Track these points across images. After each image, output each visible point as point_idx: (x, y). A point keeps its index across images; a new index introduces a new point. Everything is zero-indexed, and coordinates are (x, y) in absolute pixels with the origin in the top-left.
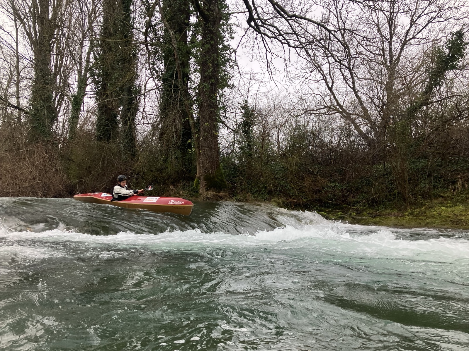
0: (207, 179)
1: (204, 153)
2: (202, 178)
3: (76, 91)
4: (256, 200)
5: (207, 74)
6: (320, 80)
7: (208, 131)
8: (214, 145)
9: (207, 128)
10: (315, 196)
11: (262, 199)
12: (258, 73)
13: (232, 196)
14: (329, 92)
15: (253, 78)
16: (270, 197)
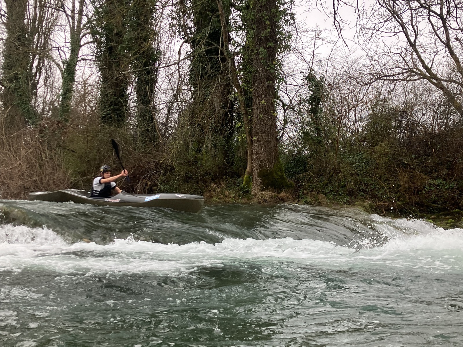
0: (260, 175)
1: (259, 141)
2: (255, 174)
3: (68, 55)
4: (333, 203)
5: (263, 36)
6: (397, 33)
7: (264, 111)
8: (271, 130)
9: (262, 107)
10: (413, 197)
11: (341, 201)
12: (324, 30)
13: (297, 198)
14: (410, 49)
15: (318, 37)
16: (351, 199)
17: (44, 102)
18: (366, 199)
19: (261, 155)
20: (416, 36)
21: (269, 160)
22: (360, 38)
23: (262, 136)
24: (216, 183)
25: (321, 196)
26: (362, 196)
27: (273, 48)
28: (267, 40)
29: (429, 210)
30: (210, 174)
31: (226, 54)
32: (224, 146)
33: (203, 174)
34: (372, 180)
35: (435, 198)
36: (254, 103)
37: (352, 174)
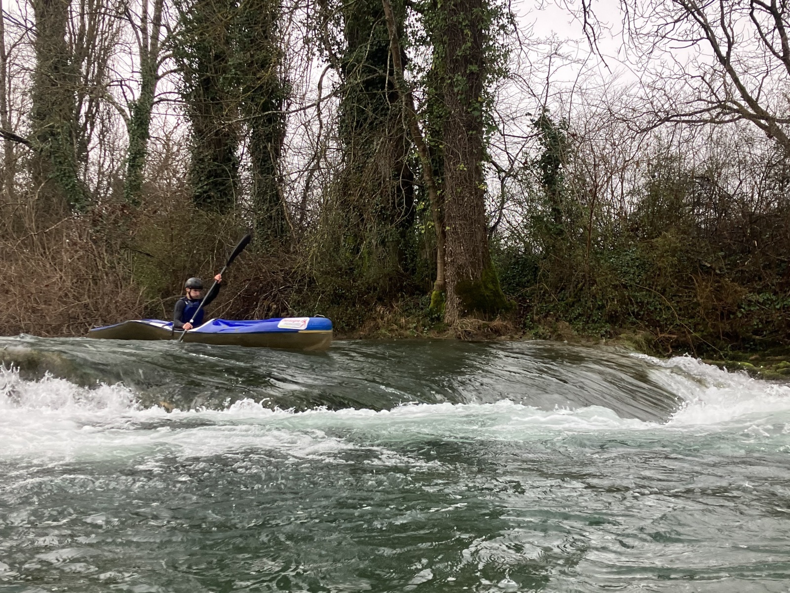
0: (461, 290)
1: (456, 233)
2: (450, 290)
3: (138, 94)
4: (583, 337)
5: (460, 54)
6: (697, 40)
7: (464, 182)
8: (477, 214)
9: (460, 174)
10: (721, 325)
11: (596, 333)
12: (567, 41)
13: (522, 328)
14: (721, 67)
15: (556, 53)
16: (613, 329)
17: (100, 173)
18: (640, 328)
19: (459, 256)
20: (730, 44)
21: (473, 264)
22: (629, 52)
23: (460, 225)
24: (385, 305)
25: (563, 325)
26: (633, 323)
27: (478, 74)
28: (467, 61)
29: (747, 346)
30: (375, 289)
31: (398, 86)
32: (398, 242)
33: (363, 290)
34: (650, 296)
35: (757, 325)
36: (447, 168)
37: (615, 287)
